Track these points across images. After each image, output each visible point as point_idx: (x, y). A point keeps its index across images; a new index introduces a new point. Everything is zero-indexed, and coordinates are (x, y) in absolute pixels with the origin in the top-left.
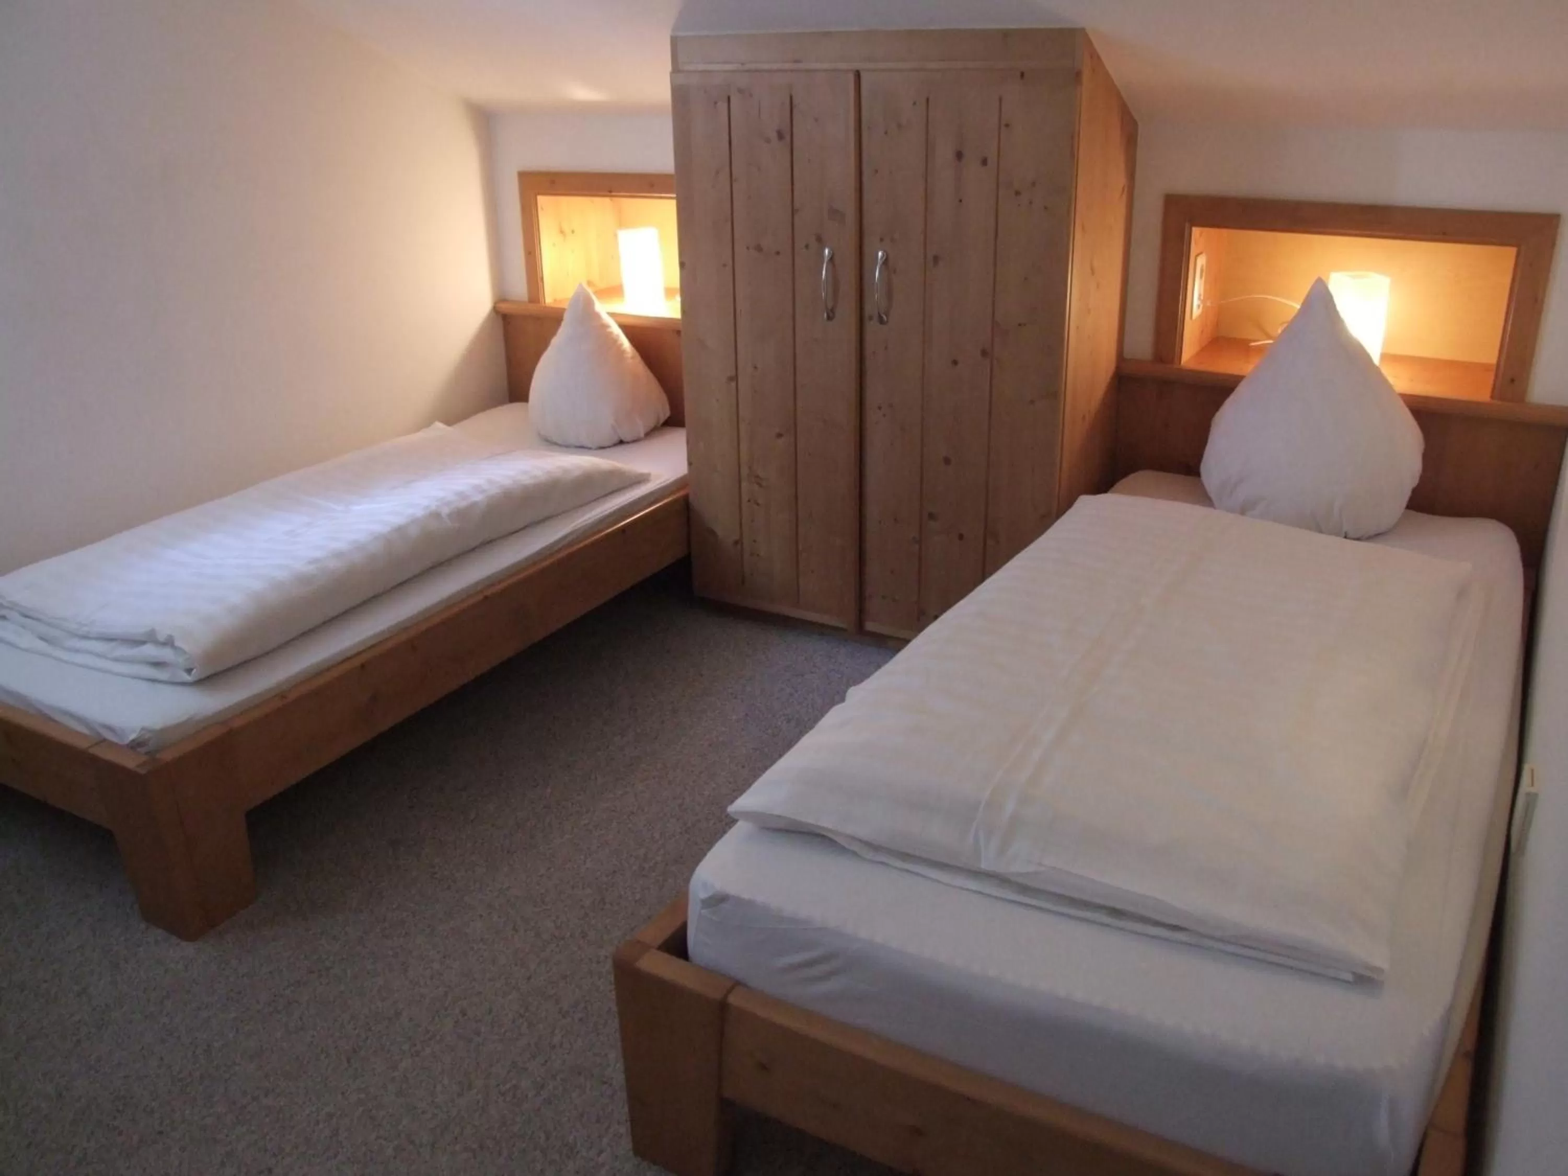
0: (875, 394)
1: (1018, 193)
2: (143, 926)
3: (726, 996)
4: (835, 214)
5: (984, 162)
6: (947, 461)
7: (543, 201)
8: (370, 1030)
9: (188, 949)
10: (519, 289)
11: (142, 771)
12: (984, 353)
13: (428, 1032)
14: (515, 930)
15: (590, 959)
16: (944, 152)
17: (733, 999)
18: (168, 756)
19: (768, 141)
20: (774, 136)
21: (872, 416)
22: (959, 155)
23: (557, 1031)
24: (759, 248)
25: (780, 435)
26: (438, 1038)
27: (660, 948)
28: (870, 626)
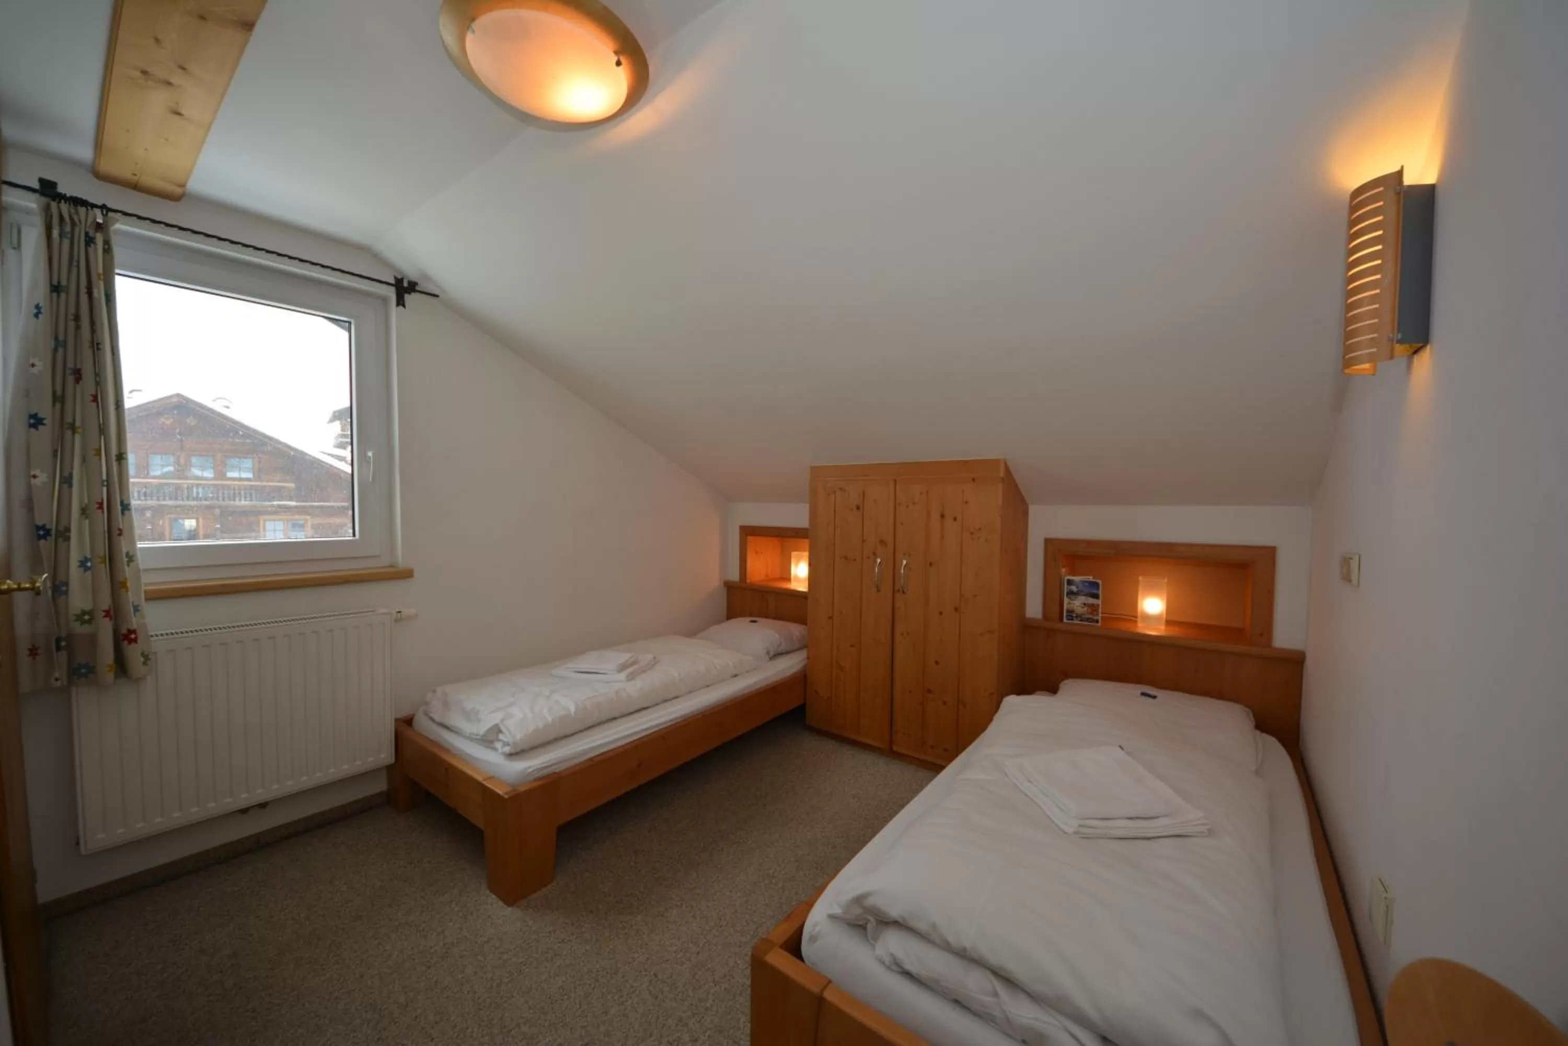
0: (900, 628)
1: (972, 533)
2: (488, 892)
3: (822, 992)
4: (883, 542)
5: (955, 519)
6: (937, 663)
7: (749, 538)
8: (598, 981)
9: (509, 910)
10: (735, 576)
11: (506, 797)
12: (956, 609)
13: (632, 987)
14: (694, 917)
15: (736, 943)
16: (935, 516)
17: (827, 995)
18: (522, 789)
19: (852, 510)
20: (855, 508)
21: (898, 638)
22: (942, 516)
23: (710, 996)
24: (846, 558)
25: (852, 646)
26: (637, 992)
27: (781, 947)
28: (895, 748)
